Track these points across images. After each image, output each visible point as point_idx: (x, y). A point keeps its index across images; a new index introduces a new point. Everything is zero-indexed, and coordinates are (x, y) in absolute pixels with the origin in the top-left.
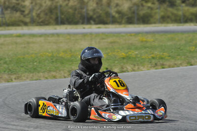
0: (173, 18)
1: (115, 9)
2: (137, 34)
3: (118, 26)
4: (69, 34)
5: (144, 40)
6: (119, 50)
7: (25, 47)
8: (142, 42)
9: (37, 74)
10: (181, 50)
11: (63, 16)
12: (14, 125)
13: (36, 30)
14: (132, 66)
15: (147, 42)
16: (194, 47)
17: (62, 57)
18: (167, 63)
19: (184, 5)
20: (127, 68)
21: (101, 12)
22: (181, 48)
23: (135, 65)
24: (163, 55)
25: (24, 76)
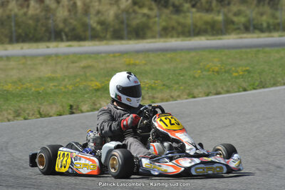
0: (180, 29)
1: (96, 19)
2: (123, 53)
3: (97, 43)
4: (25, 57)
5: (132, 62)
6: (93, 78)
8: (129, 65)
11: (20, 31)
15: (135, 65)
16: (199, 71)
17: (7, 91)
18: (159, 95)
19: (194, 10)
20: (100, 104)
21: (75, 23)
22: (182, 73)
24: (155, 83)
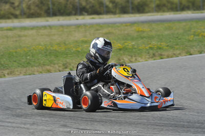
0: (169, 6)
2: (133, 23)
3: (112, 16)
4: (62, 26)
5: (141, 29)
6: (115, 41)
7: (16, 41)
8: (138, 32)
9: (31, 68)
10: (180, 39)
11: (55, 8)
12: (10, 122)
13: (28, 22)
14: (129, 57)
15: (143, 32)
16: (192, 36)
17: (55, 50)
18: (166, 53)
20: (123, 59)
21: (93, 2)
22: (179, 38)
23: (132, 56)
24: (161, 45)
25: (17, 71)
